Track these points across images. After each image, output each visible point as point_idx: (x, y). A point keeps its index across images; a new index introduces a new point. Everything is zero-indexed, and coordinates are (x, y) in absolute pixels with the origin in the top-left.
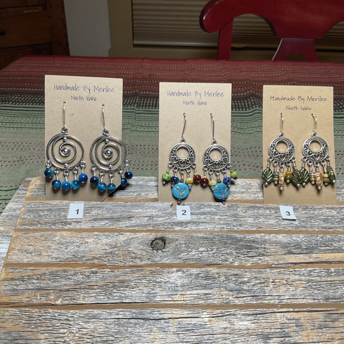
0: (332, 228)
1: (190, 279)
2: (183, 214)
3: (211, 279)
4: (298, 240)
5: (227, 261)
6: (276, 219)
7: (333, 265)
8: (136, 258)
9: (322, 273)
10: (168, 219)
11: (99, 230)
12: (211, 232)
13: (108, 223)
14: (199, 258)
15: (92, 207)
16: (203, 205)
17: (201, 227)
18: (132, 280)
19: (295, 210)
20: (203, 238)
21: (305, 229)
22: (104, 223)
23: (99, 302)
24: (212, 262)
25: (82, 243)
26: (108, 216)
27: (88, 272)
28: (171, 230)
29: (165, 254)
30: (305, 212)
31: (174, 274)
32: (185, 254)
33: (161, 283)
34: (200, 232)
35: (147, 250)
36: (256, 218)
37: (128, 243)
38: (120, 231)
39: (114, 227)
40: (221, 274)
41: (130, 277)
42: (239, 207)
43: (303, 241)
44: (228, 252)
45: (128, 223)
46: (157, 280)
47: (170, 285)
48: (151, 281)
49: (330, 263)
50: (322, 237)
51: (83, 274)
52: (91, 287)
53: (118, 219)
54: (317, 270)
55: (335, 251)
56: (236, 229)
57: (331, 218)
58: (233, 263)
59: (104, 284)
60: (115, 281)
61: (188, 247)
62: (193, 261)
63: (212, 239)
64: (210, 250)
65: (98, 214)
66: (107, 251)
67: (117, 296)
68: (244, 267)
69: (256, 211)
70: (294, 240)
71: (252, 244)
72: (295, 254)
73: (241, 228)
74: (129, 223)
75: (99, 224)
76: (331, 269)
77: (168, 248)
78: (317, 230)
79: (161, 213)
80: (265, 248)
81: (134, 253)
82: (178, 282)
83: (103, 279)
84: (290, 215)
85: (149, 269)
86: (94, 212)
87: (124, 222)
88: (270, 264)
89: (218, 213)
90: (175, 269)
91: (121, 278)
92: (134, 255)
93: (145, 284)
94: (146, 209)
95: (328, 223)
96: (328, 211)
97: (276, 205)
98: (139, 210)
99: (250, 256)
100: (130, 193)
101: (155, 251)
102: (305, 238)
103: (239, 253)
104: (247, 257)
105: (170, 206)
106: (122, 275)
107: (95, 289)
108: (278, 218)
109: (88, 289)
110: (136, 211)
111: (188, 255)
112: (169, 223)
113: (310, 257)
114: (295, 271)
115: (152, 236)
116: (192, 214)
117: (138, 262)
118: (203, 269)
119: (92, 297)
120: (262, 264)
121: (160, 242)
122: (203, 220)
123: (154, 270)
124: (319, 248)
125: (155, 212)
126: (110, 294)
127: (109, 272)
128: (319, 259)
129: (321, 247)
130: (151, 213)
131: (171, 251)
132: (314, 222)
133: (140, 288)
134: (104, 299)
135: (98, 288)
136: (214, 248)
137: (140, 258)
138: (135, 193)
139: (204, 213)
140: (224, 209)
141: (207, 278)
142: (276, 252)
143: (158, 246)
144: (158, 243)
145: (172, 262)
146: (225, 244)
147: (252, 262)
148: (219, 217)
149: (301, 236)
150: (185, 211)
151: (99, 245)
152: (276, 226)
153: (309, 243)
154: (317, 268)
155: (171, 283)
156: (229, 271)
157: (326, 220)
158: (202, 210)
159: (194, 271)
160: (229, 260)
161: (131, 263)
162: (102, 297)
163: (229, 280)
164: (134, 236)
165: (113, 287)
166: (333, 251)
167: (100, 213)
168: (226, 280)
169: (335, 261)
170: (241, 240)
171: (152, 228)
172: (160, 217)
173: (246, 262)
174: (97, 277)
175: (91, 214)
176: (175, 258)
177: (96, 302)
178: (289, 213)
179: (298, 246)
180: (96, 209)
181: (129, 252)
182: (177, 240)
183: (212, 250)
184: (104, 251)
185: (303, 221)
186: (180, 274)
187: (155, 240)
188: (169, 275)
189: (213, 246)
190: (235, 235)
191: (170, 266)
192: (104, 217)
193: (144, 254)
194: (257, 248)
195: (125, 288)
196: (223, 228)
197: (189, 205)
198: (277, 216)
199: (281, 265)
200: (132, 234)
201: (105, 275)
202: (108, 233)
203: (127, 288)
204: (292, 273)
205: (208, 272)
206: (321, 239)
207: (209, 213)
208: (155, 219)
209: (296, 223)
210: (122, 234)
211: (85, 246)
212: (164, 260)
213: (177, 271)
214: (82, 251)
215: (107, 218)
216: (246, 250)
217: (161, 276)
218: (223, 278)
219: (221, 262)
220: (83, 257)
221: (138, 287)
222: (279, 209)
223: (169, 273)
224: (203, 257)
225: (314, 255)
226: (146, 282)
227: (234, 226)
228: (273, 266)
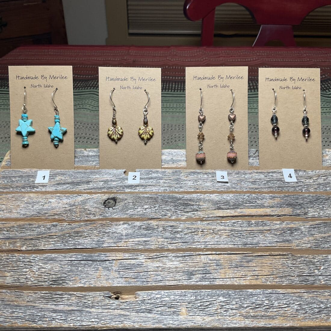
0: (258, 189)
1: (134, 230)
2: (133, 179)
3: (151, 230)
4: (228, 199)
5: (166, 215)
6: (212, 182)
7: (254, 218)
8: (90, 214)
9: (244, 224)
10: (120, 183)
11: (62, 192)
12: (156, 193)
13: (69, 187)
14: (143, 213)
15: (57, 174)
16: (151, 171)
17: (148, 189)
18: (86, 231)
19: (229, 174)
20: (148, 198)
21: (235, 190)
22: (66, 187)
23: (57, 248)
24: (154, 217)
25: (46, 203)
26: (70, 181)
27: (49, 225)
28: (122, 191)
29: (115, 211)
30: (238, 176)
31: (120, 227)
32: (132, 210)
33: (109, 233)
34: (146, 193)
35: (100, 208)
36: (195, 181)
37: (84, 202)
38: (79, 193)
39: (73, 190)
40: (159, 226)
41: (84, 229)
42: (182, 173)
43: (232, 199)
44: (168, 208)
45: (85, 186)
46: (106, 231)
47: (117, 235)
48: (101, 232)
49: (252, 216)
50: (248, 196)
51: (45, 227)
52: (50, 237)
53: (78, 184)
54: (240, 222)
55: (258, 207)
56: (177, 190)
57: (258, 180)
58: (171, 217)
59: (62, 234)
60: (71, 232)
61: (134, 205)
62: (138, 216)
63: (155, 199)
64: (153, 207)
65: (61, 180)
66: (67, 209)
67: (71, 244)
68: (179, 220)
69: (196, 176)
70: (224, 199)
71: (189, 202)
72: (223, 209)
73: (182, 190)
74: (87, 186)
75: (61, 187)
76: (252, 221)
77: (118, 206)
78: (245, 190)
79: (115, 178)
80: (199, 205)
81: (89, 210)
82: (123, 232)
83: (62, 230)
84: (224, 178)
85: (101, 222)
86: (58, 178)
87: (83, 186)
88: (202, 217)
89: (163, 177)
90: (122, 223)
91: (76, 230)
92: (89, 212)
93: (96, 234)
94: (103, 175)
95: (255, 185)
96: (257, 175)
97: (213, 171)
98: (97, 176)
99: (186, 211)
100: (90, 162)
101: (107, 208)
102: (234, 197)
103: (177, 209)
104: (183, 212)
105: (123, 173)
106: (77, 228)
107: (55, 238)
108: (214, 181)
109: (48, 238)
110: (94, 177)
111: (134, 212)
112: (121, 186)
113: (235, 212)
114: (221, 223)
115: (105, 197)
116: (141, 179)
117: (92, 217)
118: (145, 222)
119: (51, 244)
120: (195, 217)
121: (112, 202)
122: (150, 184)
123: (104, 223)
124: (244, 204)
125: (110, 177)
126: (66, 242)
127: (66, 225)
128: (242, 213)
129: (246, 203)
130: (106, 179)
131: (120, 209)
132: (244, 184)
133: (91, 237)
134: (61, 245)
135: (56, 238)
136: (156, 205)
137: (94, 214)
138: (94, 162)
139: (152, 178)
140: (169, 174)
141: (148, 229)
142: (208, 208)
143: (109, 204)
144: (110, 202)
145: (120, 217)
146: (166, 203)
147: (187, 216)
148: (164, 181)
149: (231, 195)
150: (136, 177)
151: (60, 204)
152: (211, 187)
153: (236, 201)
154: (240, 221)
155: (118, 233)
156: (167, 223)
157: (254, 183)
158: (151, 175)
159: (138, 223)
160: (168, 215)
161: (86, 218)
162: (60, 244)
163: (166, 230)
164: (90, 197)
165: (69, 236)
166: (255, 207)
167: (63, 179)
168: (163, 231)
169: (256, 214)
170: (180, 199)
171: (106, 190)
172: (114, 181)
173: (182, 216)
174: (56, 229)
175: (56, 180)
176: (122, 214)
177: (54, 248)
178: (223, 177)
179: (227, 203)
180: (60, 175)
181: (85, 209)
182: (126, 199)
183: (155, 207)
184: (64, 209)
185: (234, 184)
186: (126, 226)
187: (107, 200)
188: (116, 227)
189: (156, 204)
190: (176, 195)
191: (118, 220)
192: (66, 182)
193: (97, 211)
194: (193, 205)
195: (79, 238)
196: (167, 190)
197: (139, 171)
198: (213, 180)
199: (210, 218)
200: (89, 195)
201: (63, 228)
202: (68, 195)
203: (81, 237)
204: (219, 224)
205: (149, 225)
206: (247, 198)
207: (155, 178)
208: (109, 183)
209: (228, 185)
210: (80, 195)
211: (48, 205)
212: (113, 216)
213: (123, 224)
214: (46, 209)
215: (68, 182)
216: (183, 207)
217: (110, 228)
218: (161, 229)
219: (161, 216)
220: (46, 213)
221: (90, 237)
222: (215, 174)
223: (116, 225)
224: (147, 213)
225: (239, 210)
226: (97, 232)
227: (175, 188)
228: (204, 219)
